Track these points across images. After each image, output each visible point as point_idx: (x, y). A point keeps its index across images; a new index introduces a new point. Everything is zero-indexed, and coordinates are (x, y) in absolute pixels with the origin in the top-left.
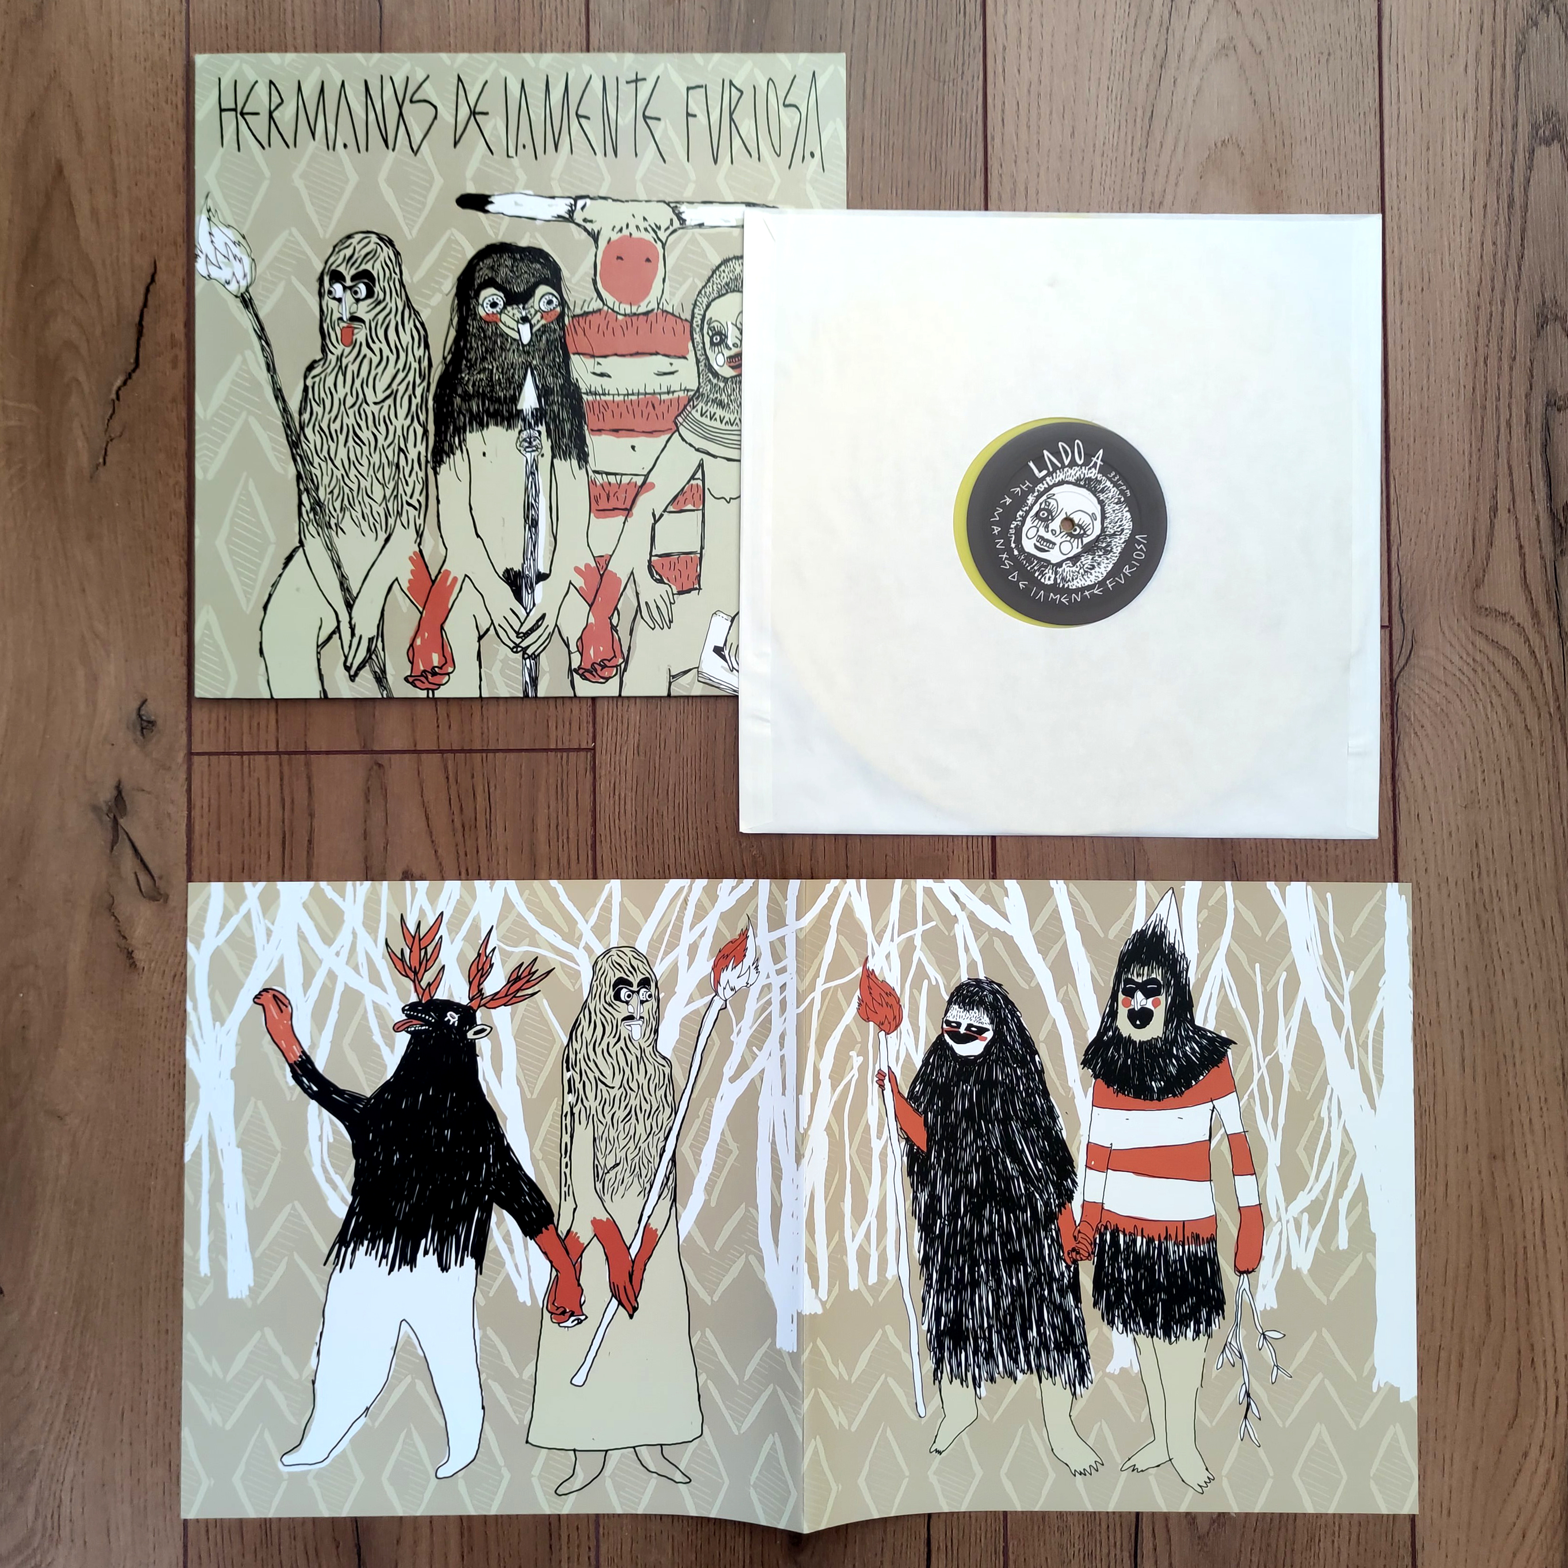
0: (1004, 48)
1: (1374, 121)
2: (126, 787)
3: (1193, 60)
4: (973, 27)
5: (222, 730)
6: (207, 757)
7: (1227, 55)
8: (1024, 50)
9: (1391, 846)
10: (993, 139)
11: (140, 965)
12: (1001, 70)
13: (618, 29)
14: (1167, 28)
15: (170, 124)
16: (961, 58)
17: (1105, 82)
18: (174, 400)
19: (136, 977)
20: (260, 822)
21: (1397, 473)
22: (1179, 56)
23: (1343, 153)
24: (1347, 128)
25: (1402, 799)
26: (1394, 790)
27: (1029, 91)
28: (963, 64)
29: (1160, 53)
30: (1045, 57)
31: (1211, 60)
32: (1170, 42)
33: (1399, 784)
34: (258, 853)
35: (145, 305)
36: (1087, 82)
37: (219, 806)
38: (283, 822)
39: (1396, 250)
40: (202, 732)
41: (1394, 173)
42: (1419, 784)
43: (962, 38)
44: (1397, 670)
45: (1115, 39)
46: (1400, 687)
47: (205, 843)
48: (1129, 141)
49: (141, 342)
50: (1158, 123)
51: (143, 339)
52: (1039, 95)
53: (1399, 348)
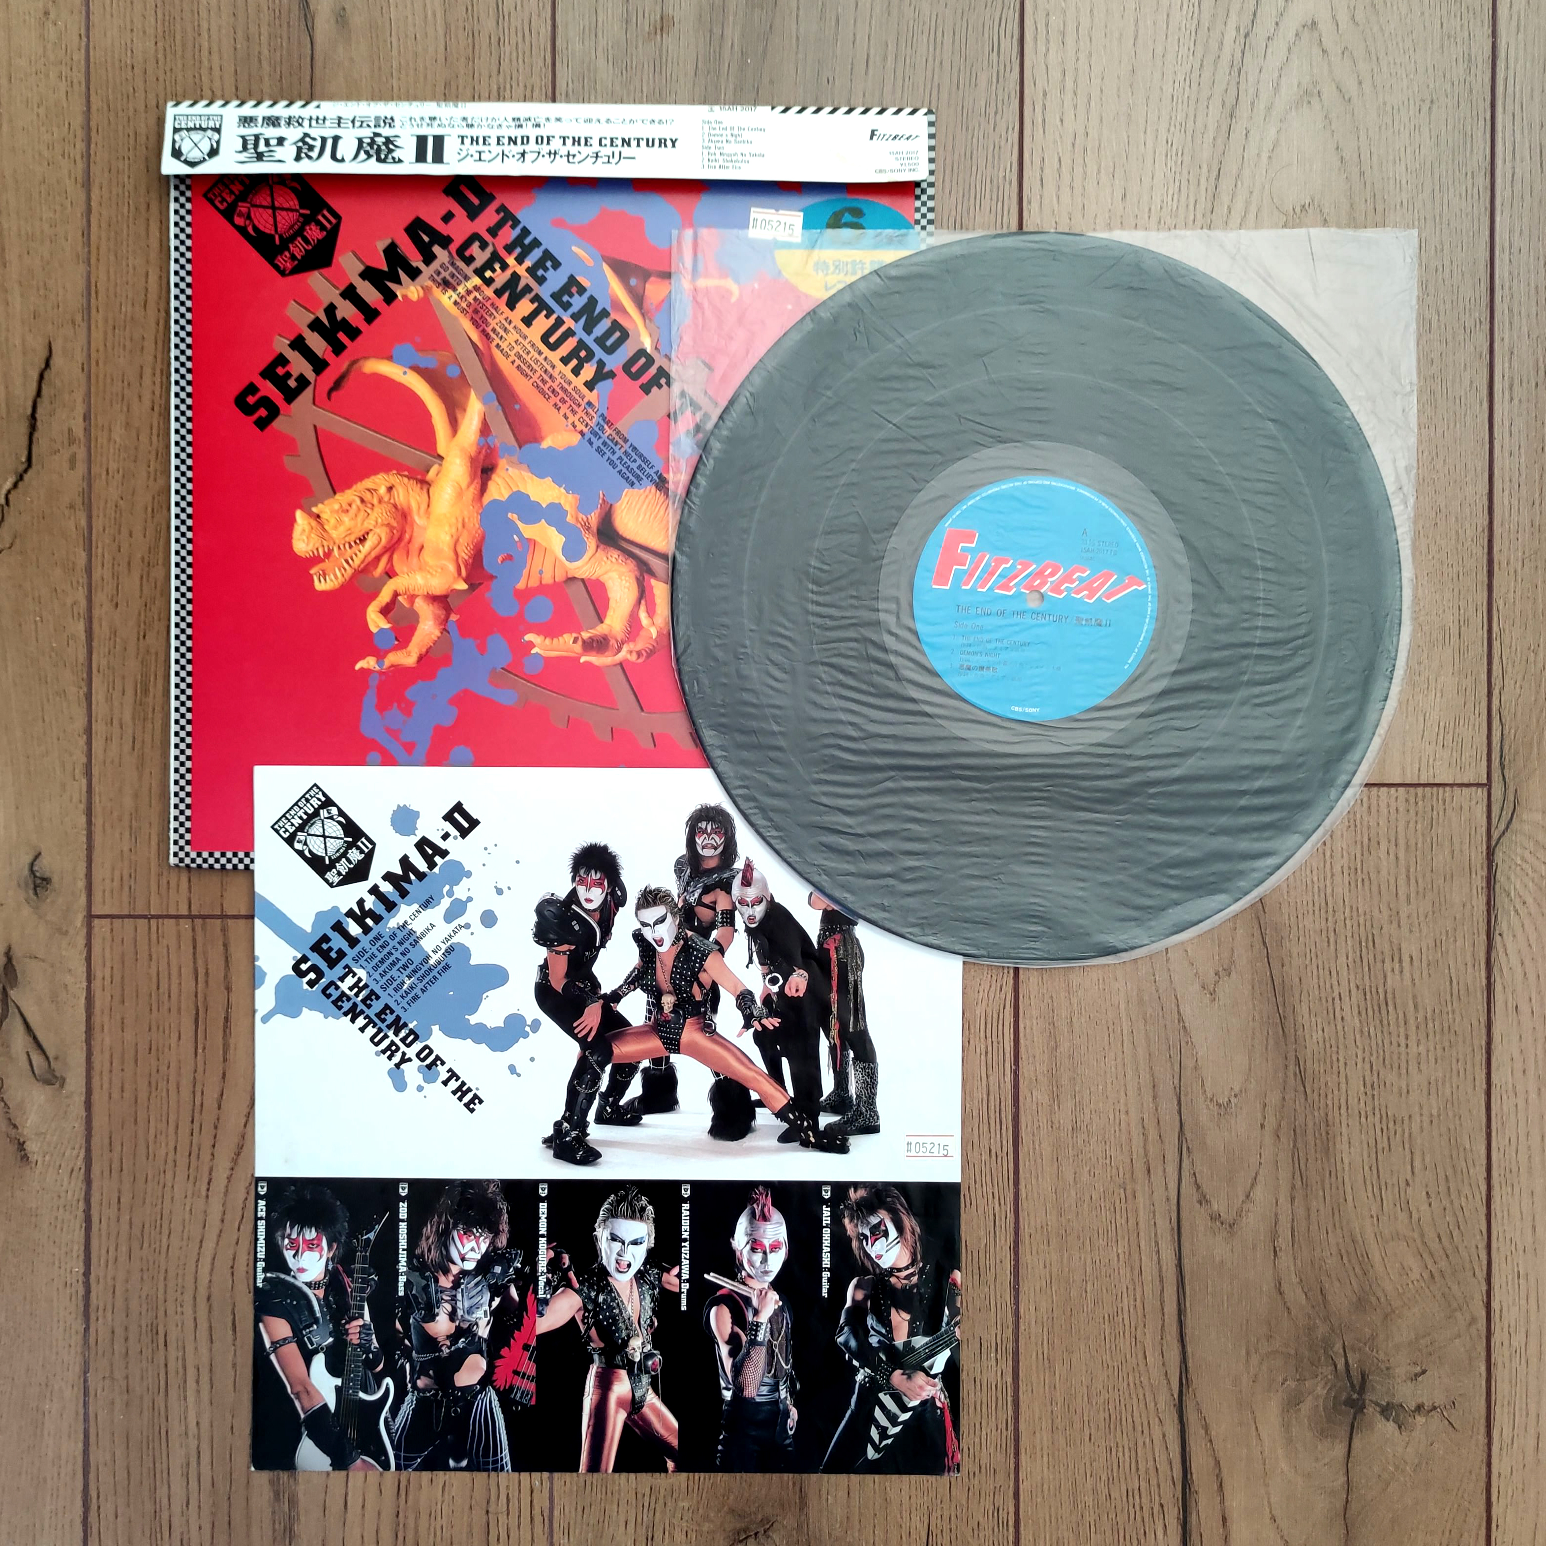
0: (1045, 94)
1: (1483, 182)
2: (17, 953)
3: (1269, 109)
4: (1008, 69)
5: (126, 889)
6: (109, 920)
7: (1309, 102)
8: (1069, 96)
9: (1484, 1043)
10: (1029, 202)
11: (33, 1158)
12: (1040, 120)
13: (589, 70)
14: (1238, 70)
15: (67, 181)
16: (993, 104)
17: (1163, 135)
18: (72, 507)
19: (28, 1172)
20: (169, 996)
21: (1501, 603)
22: (1253, 104)
23: (1445, 220)
24: (1451, 190)
25: (1498, 988)
26: (1489, 978)
27: (1073, 145)
28: (996, 113)
29: (1230, 100)
30: (1093, 104)
31: (1291, 108)
32: (1242, 87)
33: (1496, 970)
34: (167, 1032)
35: (39, 394)
36: (1142, 134)
37: (123, 977)
38: (196, 996)
39: (1506, 337)
40: (104, 891)
41: (1507, 245)
42: (1519, 970)
43: (994, 80)
44: (1495, 835)
45: (1177, 84)
46: (1499, 856)
47: (106, 1019)
48: (1191, 207)
49: (34, 440)
50: (1226, 184)
51: (36, 435)
52: (1085, 150)
53: (1507, 454)
